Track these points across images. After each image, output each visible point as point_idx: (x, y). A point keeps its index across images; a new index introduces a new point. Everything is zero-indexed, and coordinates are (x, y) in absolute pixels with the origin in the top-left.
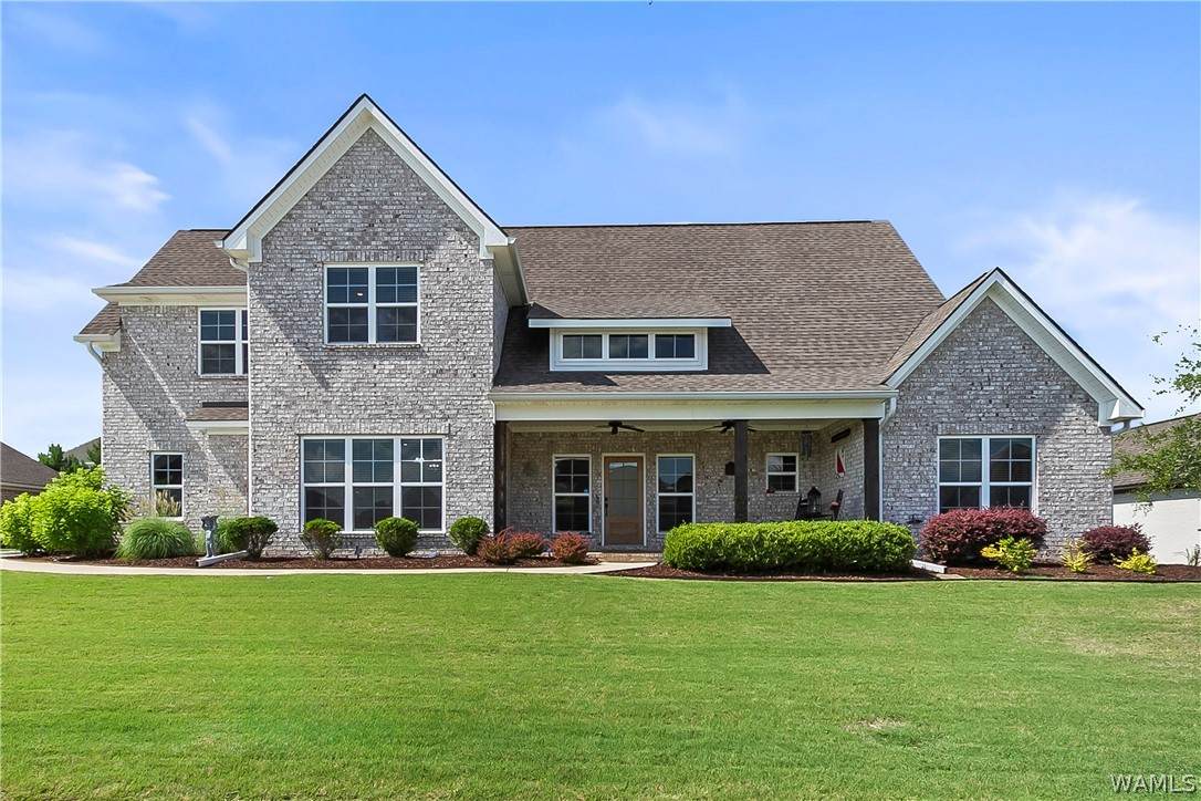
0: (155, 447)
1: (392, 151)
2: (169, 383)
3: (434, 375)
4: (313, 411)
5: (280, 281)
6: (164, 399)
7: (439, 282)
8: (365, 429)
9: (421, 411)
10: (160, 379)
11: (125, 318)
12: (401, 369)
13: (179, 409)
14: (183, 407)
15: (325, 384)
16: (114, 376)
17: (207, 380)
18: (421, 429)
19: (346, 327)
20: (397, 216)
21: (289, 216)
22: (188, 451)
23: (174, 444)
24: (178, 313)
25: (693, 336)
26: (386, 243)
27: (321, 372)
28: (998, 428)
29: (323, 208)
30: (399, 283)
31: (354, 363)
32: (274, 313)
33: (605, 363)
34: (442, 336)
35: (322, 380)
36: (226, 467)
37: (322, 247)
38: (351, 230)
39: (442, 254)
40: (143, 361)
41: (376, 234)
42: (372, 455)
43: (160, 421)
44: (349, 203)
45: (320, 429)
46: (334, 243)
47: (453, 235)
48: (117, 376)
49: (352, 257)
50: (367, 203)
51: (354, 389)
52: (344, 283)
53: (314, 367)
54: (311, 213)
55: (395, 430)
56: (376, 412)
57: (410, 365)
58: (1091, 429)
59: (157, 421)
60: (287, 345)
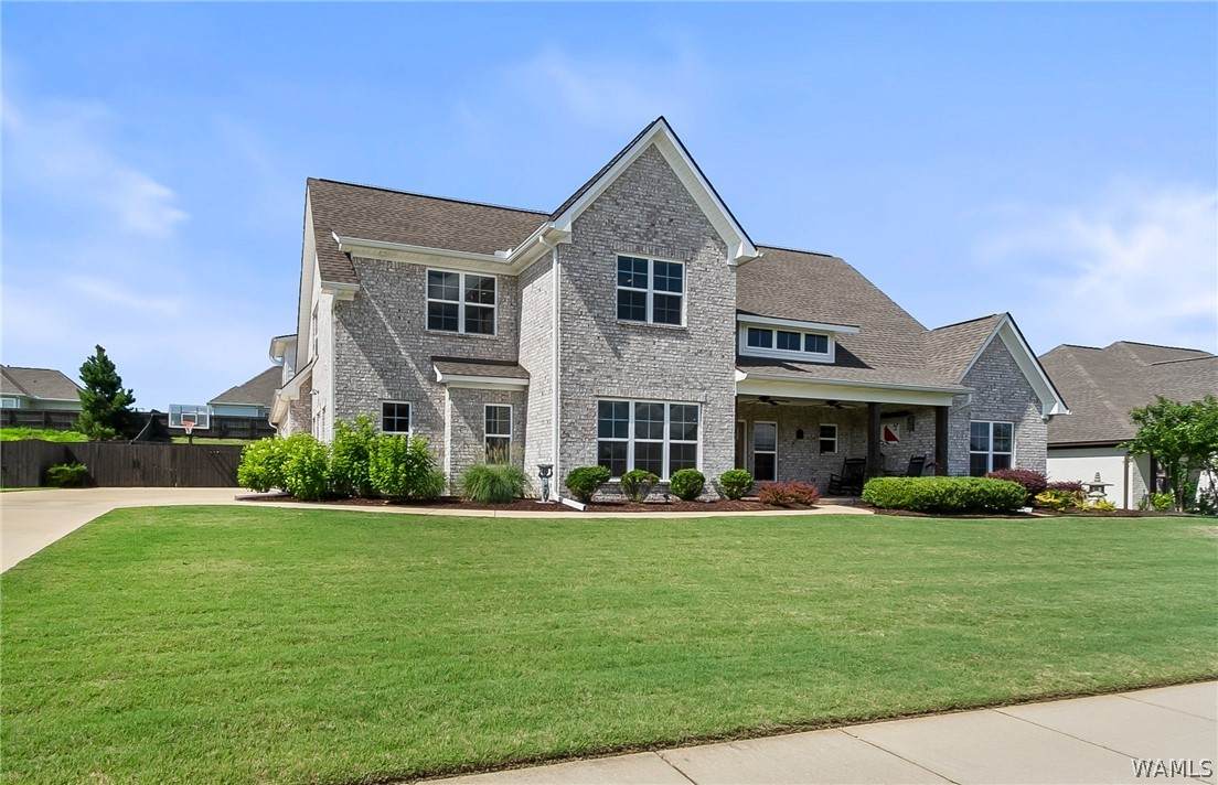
0: (387, 395)
1: (668, 165)
2: (400, 335)
3: (696, 354)
4: (609, 377)
5: (585, 261)
6: (395, 349)
7: (700, 279)
8: (647, 395)
9: (687, 382)
10: (392, 332)
11: (359, 269)
12: (672, 346)
13: (409, 360)
14: (413, 359)
15: (619, 356)
16: (347, 324)
17: (433, 335)
18: (685, 397)
19: (630, 307)
20: (671, 220)
21: (592, 207)
22: (417, 401)
23: (404, 393)
24: (410, 270)
25: (826, 337)
26: (663, 241)
27: (616, 344)
28: (999, 416)
29: (618, 204)
30: (670, 276)
31: (639, 338)
32: (580, 289)
33: (774, 352)
34: (702, 323)
35: (615, 350)
36: (466, 418)
37: (616, 238)
38: (638, 227)
39: (702, 256)
40: (376, 312)
41: (656, 232)
42: (650, 415)
43: (391, 371)
44: (637, 203)
45: (613, 392)
46: (626, 236)
47: (710, 243)
48: (350, 324)
49: (639, 249)
50: (651, 206)
51: (639, 361)
52: (631, 270)
53: (609, 338)
54: (608, 207)
55: (667, 396)
56: (655, 381)
57: (681, 345)
58: (1039, 420)
59: (389, 370)
60: (589, 318)
